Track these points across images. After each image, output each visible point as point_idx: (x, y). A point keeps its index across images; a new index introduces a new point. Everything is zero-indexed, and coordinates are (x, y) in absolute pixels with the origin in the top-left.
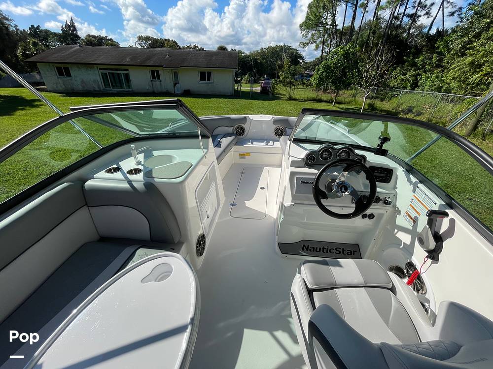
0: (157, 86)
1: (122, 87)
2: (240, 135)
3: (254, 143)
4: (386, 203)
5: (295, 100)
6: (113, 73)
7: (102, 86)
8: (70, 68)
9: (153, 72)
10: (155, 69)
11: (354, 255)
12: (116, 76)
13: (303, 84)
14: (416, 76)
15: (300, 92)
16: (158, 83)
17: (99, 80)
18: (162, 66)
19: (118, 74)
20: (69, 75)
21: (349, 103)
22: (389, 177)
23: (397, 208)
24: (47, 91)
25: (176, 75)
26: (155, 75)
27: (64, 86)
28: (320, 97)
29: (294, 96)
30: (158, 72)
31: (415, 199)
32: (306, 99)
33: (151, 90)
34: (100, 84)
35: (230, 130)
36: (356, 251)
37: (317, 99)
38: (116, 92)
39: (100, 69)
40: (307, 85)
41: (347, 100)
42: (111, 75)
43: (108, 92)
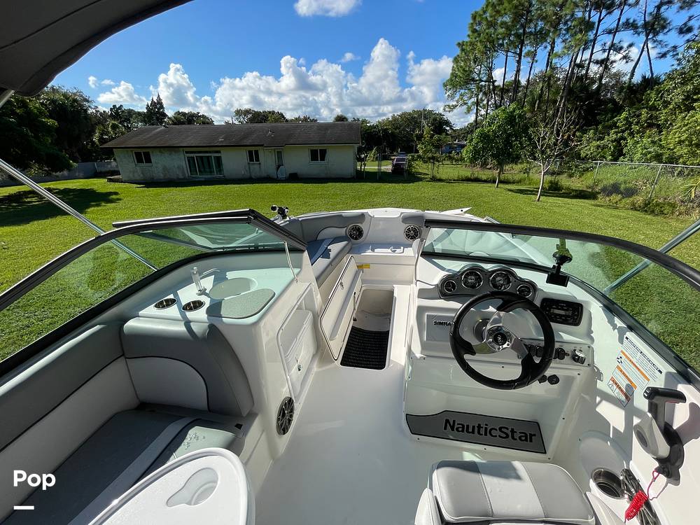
0: (256, 170)
1: (211, 172)
2: (356, 239)
3: (376, 250)
4: (576, 359)
5: (440, 180)
6: (201, 157)
7: (187, 173)
8: (151, 153)
9: (250, 153)
10: (253, 149)
11: (531, 441)
12: (205, 160)
13: (451, 158)
14: (618, 141)
15: (447, 170)
16: (256, 167)
17: (185, 166)
18: (262, 145)
19: (208, 157)
20: (149, 160)
21: (519, 182)
22: (577, 316)
23: (597, 368)
24: (122, 182)
25: (279, 155)
26: (253, 156)
27: (142, 175)
28: (476, 175)
29: (438, 176)
30: (257, 152)
31: (624, 357)
32: (456, 178)
33: (247, 175)
34: (186, 171)
35: (342, 232)
36: (535, 435)
37: (472, 178)
38: (203, 179)
39: (187, 152)
40: (457, 160)
41: (517, 178)
42: (199, 160)
43: (194, 179)
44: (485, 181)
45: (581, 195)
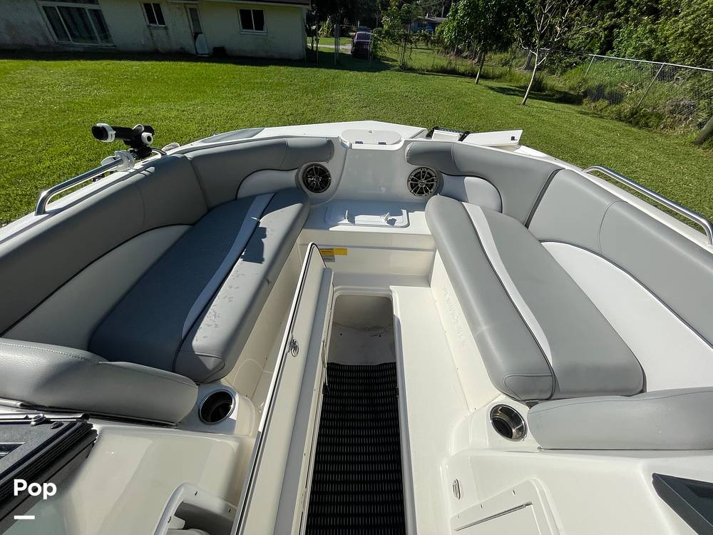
0: (162, 39)
1: (92, 38)
2: (317, 190)
5: (412, 70)
6: (67, 9)
7: (52, 37)
9: (148, 7)
12: (76, 15)
14: (611, 29)
15: (422, 56)
16: (162, 33)
17: (42, 22)
19: (78, 10)
21: (500, 77)
25: (194, 15)
26: (154, 14)
28: (453, 66)
29: (410, 63)
30: (157, 7)
32: (430, 68)
33: (150, 46)
35: (290, 178)
38: (82, 50)
40: (433, 43)
42: (64, 13)
43: (66, 48)
44: (463, 75)
45: (566, 98)
